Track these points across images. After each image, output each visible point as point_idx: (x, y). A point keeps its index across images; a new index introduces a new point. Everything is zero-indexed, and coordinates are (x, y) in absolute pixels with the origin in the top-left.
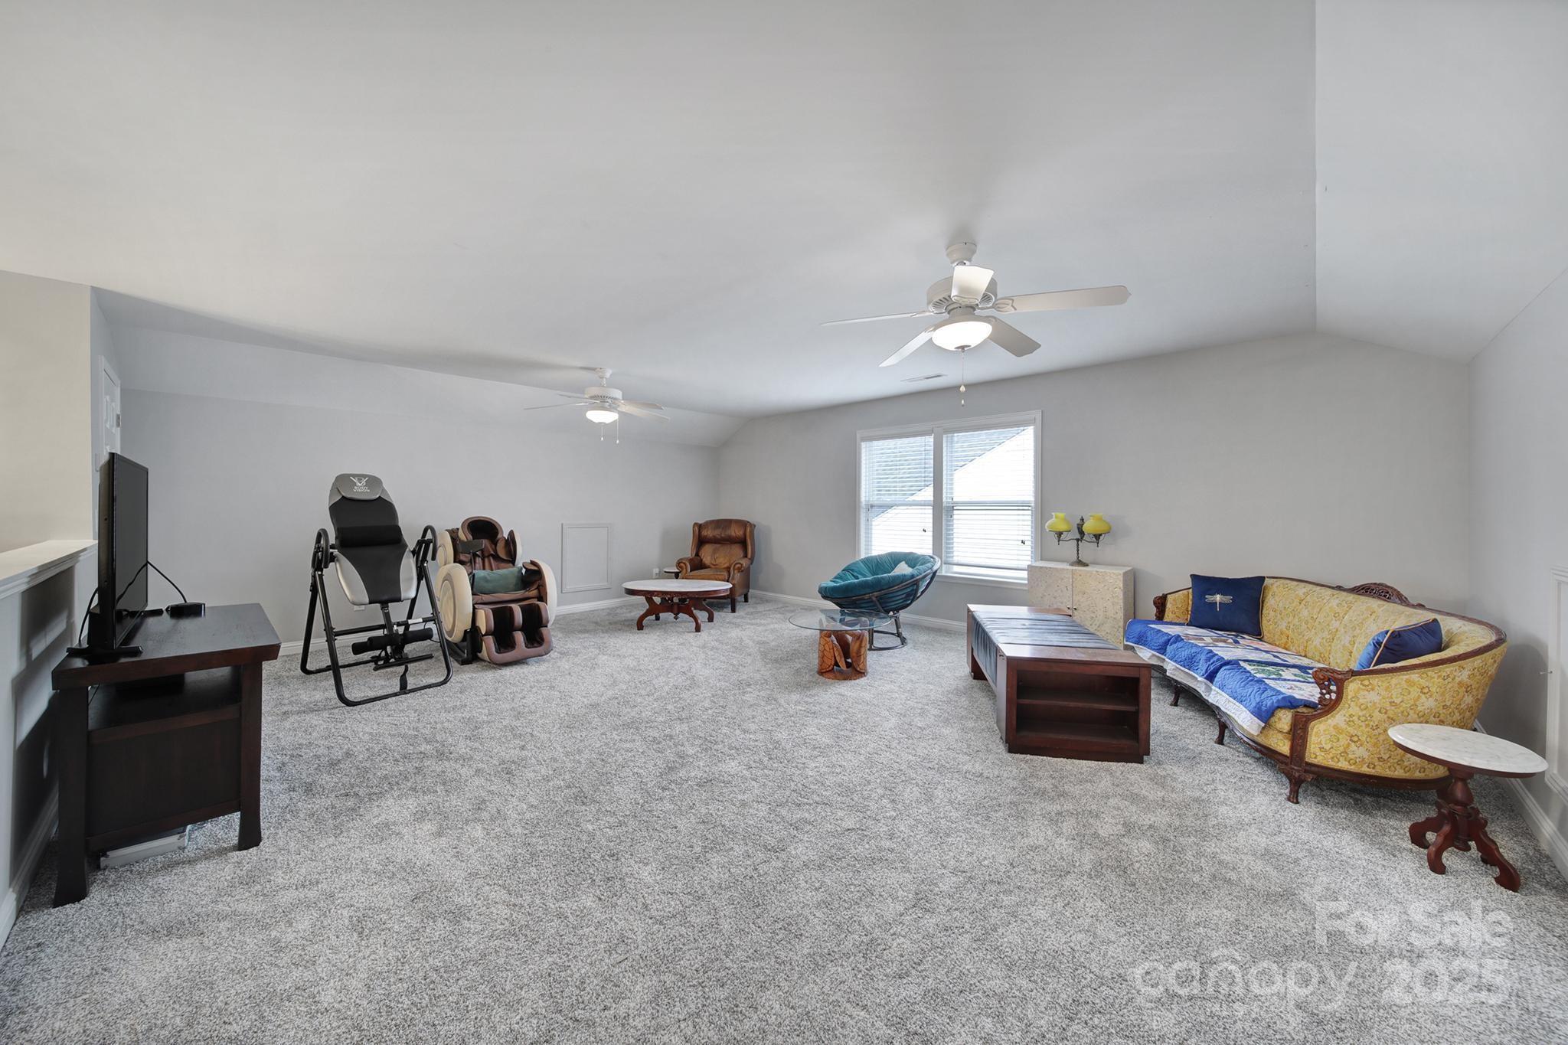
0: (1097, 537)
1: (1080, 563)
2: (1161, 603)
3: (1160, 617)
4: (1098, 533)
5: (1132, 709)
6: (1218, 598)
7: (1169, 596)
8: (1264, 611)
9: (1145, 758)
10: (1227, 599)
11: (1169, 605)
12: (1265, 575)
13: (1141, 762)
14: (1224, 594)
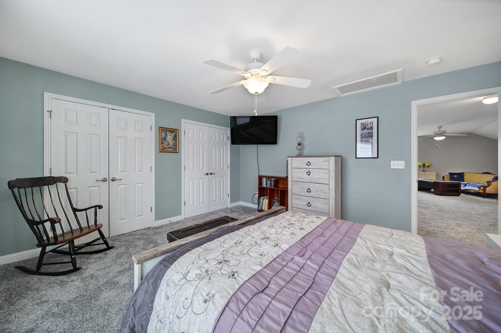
0: (428, 167)
1: (424, 171)
2: (443, 177)
3: (443, 180)
4: (428, 166)
5: (458, 189)
6: (456, 176)
7: (445, 176)
8: (465, 178)
9: (460, 195)
10: (458, 176)
11: (445, 178)
12: (464, 172)
13: (459, 196)
14: (457, 175)
